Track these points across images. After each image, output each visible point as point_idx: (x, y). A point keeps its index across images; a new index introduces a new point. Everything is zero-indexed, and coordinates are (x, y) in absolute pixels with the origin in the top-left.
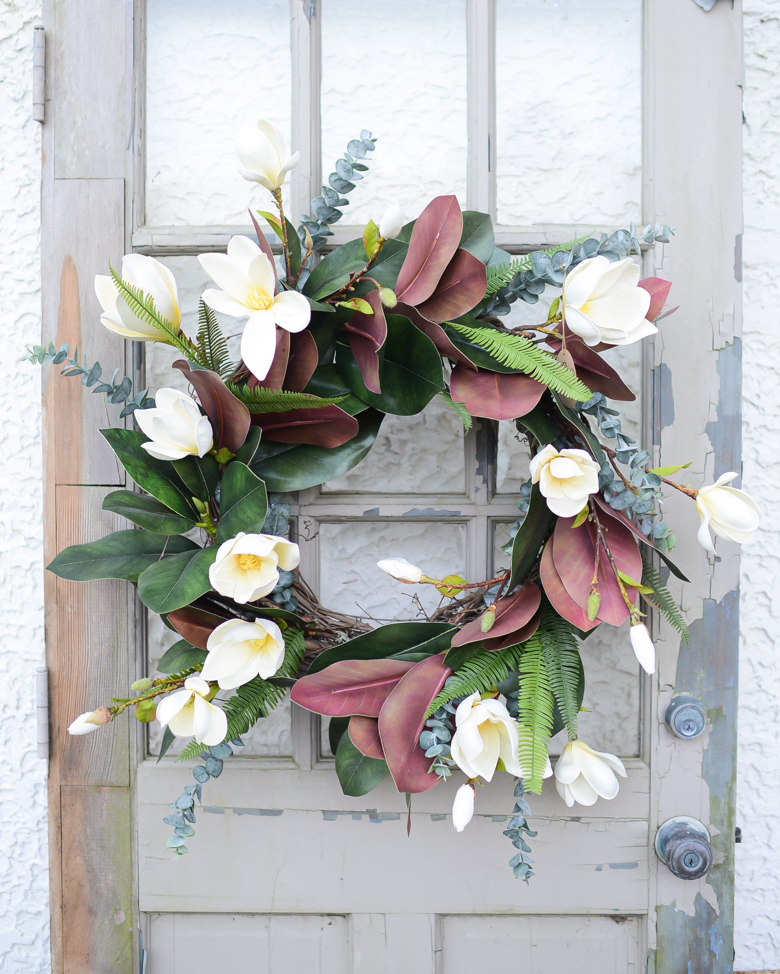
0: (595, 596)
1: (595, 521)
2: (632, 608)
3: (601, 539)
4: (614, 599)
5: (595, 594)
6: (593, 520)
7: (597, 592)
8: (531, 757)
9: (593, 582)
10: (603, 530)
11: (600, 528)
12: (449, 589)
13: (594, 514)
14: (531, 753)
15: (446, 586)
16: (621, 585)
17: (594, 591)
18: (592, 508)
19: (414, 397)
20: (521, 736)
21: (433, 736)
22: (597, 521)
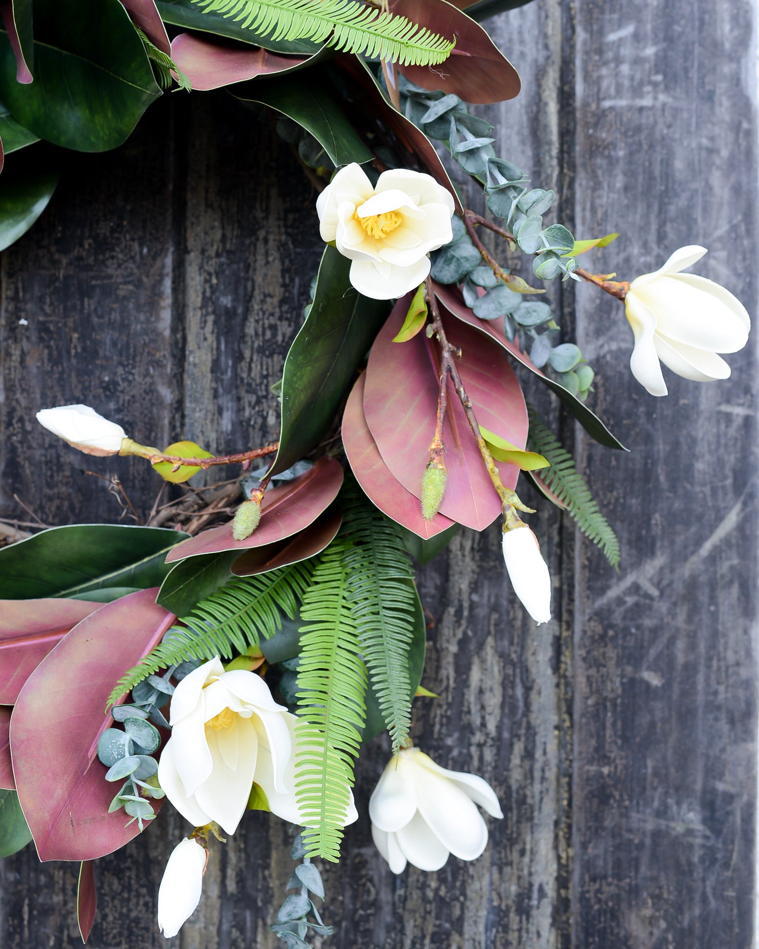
0: (437, 472)
1: (438, 337)
2: (507, 496)
3: (449, 370)
4: (474, 478)
5: (436, 468)
6: (434, 336)
7: (440, 462)
8: (320, 786)
9: (433, 446)
10: (453, 354)
11: (447, 349)
12: (175, 466)
13: (438, 324)
14: (320, 777)
15: (169, 461)
16: (486, 452)
17: (435, 461)
18: (434, 314)
19: (110, 115)
20: (300, 744)
21: (125, 738)
22: (442, 337)
